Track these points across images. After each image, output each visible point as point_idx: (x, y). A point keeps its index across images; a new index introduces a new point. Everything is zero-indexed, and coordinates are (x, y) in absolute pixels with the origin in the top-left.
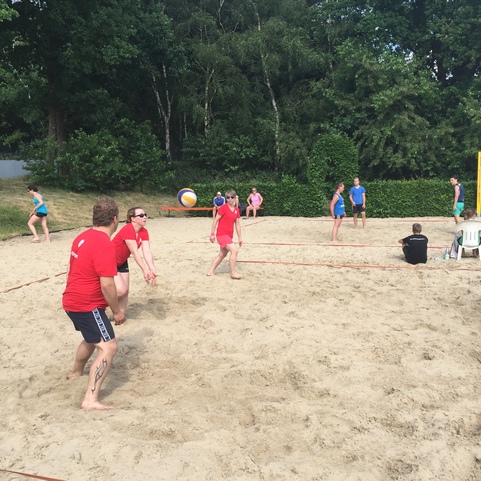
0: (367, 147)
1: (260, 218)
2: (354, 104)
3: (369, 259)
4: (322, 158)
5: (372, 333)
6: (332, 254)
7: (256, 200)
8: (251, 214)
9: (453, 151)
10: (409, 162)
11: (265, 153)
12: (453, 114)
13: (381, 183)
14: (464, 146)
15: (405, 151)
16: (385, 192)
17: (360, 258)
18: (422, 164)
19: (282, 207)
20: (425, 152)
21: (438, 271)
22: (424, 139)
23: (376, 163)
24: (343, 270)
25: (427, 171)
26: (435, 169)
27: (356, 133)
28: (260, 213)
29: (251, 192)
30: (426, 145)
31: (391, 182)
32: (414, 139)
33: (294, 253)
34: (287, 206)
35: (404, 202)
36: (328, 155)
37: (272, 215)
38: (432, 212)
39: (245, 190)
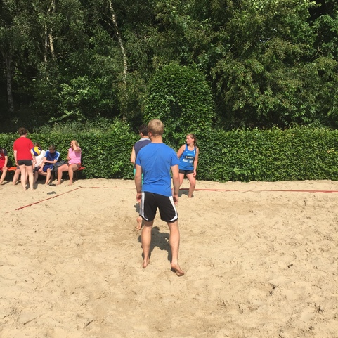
4: (163, 97)
19: (110, 166)
28: (79, 175)
35: (276, 159)
36: (170, 93)
37: (97, 177)
38: (316, 173)
39: (60, 142)
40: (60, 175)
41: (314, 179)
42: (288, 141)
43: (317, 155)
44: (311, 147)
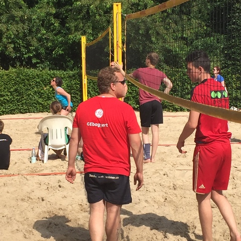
9: (56, 35)
14: (68, 29)
18: (23, 49)
20: (25, 36)
21: (16, 178)
22: (22, 20)
25: (30, 58)
26: (38, 56)
30: (26, 27)
32: (12, 18)
38: (35, 107)
41: (34, 112)
42: (11, 80)
43: (36, 92)
44: (30, 85)
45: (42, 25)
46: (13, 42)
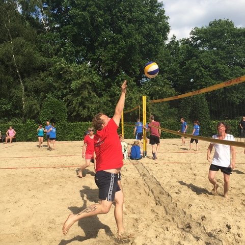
0: (70, 106)
1: (14, 143)
2: (63, 85)
3: (74, 162)
4: (48, 111)
5: (77, 202)
6: (55, 161)
7: (12, 133)
8: (9, 141)
9: (110, 108)
10: (91, 113)
11: (16, 108)
12: (109, 91)
13: (79, 123)
15: (89, 108)
16: (80, 128)
17: (70, 162)
19: (26, 137)
20: (98, 109)
22: (97, 103)
23: (75, 114)
24: (61, 169)
27: (64, 99)
28: (14, 140)
29: (9, 129)
30: (98, 105)
31: (83, 123)
32: (92, 103)
33: (34, 162)
34: (29, 136)
36: (51, 109)
37: (21, 141)
39: (5, 128)
40: (6, 140)
45: (105, 104)
46: (93, 111)
